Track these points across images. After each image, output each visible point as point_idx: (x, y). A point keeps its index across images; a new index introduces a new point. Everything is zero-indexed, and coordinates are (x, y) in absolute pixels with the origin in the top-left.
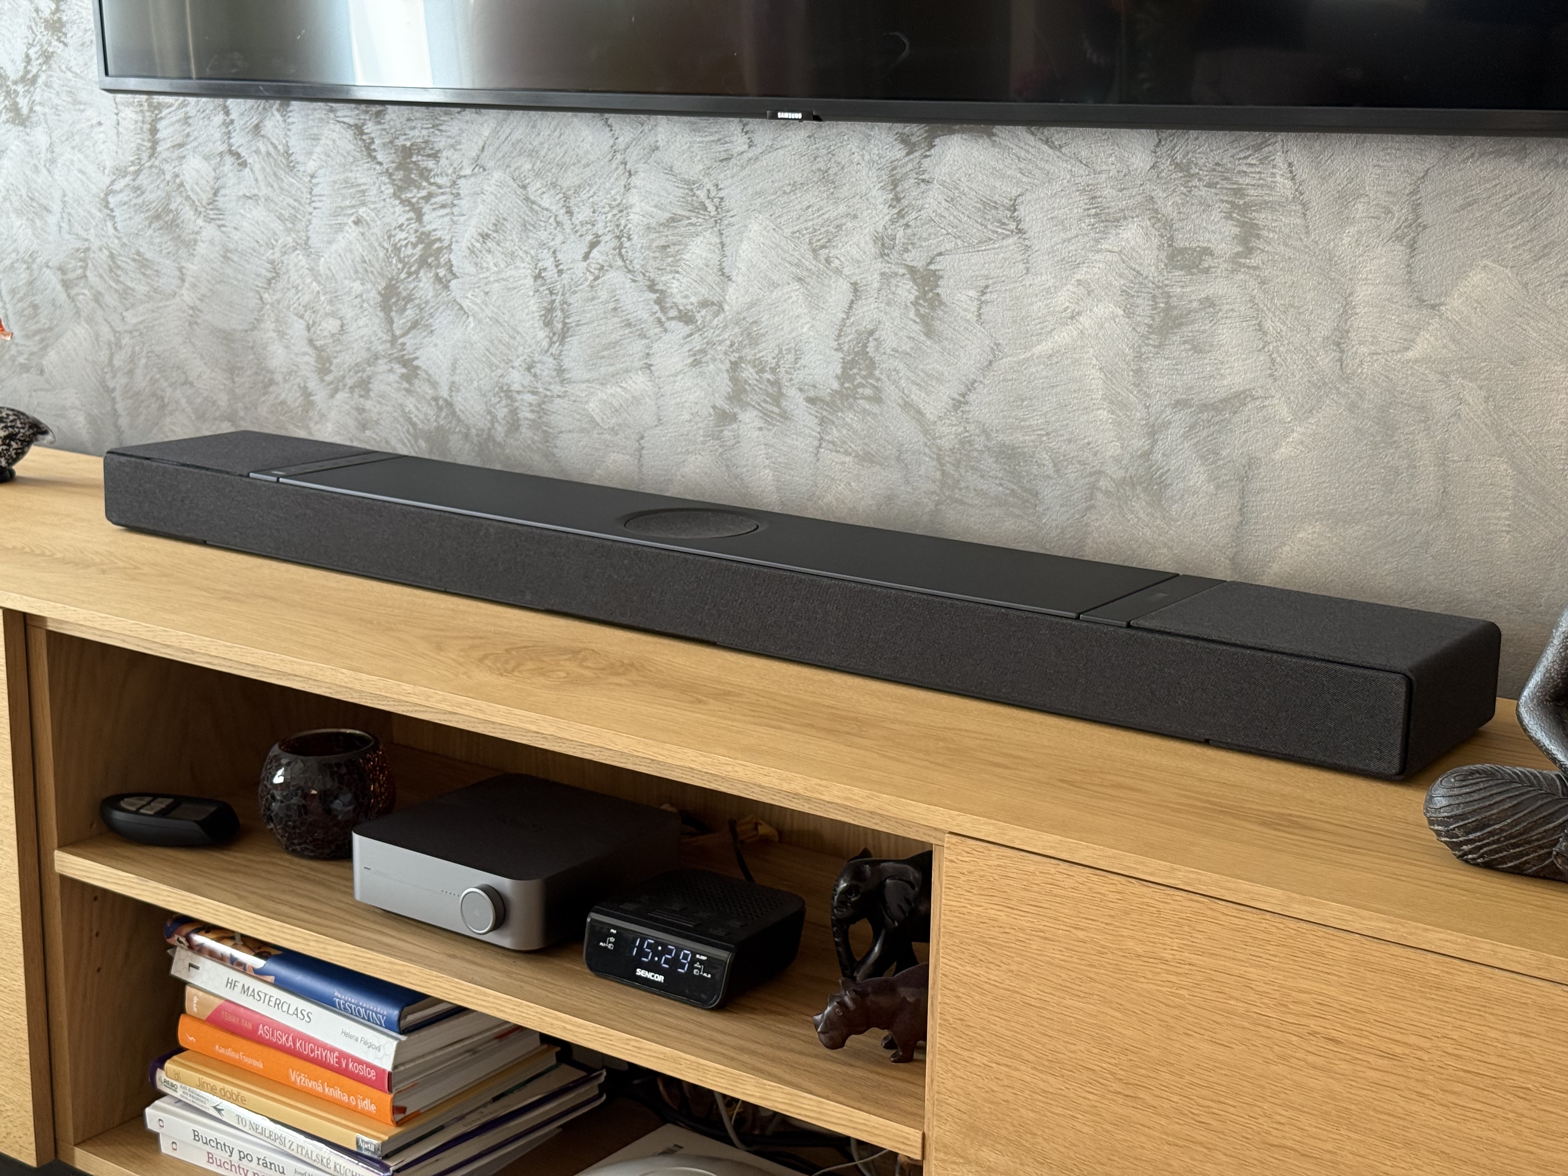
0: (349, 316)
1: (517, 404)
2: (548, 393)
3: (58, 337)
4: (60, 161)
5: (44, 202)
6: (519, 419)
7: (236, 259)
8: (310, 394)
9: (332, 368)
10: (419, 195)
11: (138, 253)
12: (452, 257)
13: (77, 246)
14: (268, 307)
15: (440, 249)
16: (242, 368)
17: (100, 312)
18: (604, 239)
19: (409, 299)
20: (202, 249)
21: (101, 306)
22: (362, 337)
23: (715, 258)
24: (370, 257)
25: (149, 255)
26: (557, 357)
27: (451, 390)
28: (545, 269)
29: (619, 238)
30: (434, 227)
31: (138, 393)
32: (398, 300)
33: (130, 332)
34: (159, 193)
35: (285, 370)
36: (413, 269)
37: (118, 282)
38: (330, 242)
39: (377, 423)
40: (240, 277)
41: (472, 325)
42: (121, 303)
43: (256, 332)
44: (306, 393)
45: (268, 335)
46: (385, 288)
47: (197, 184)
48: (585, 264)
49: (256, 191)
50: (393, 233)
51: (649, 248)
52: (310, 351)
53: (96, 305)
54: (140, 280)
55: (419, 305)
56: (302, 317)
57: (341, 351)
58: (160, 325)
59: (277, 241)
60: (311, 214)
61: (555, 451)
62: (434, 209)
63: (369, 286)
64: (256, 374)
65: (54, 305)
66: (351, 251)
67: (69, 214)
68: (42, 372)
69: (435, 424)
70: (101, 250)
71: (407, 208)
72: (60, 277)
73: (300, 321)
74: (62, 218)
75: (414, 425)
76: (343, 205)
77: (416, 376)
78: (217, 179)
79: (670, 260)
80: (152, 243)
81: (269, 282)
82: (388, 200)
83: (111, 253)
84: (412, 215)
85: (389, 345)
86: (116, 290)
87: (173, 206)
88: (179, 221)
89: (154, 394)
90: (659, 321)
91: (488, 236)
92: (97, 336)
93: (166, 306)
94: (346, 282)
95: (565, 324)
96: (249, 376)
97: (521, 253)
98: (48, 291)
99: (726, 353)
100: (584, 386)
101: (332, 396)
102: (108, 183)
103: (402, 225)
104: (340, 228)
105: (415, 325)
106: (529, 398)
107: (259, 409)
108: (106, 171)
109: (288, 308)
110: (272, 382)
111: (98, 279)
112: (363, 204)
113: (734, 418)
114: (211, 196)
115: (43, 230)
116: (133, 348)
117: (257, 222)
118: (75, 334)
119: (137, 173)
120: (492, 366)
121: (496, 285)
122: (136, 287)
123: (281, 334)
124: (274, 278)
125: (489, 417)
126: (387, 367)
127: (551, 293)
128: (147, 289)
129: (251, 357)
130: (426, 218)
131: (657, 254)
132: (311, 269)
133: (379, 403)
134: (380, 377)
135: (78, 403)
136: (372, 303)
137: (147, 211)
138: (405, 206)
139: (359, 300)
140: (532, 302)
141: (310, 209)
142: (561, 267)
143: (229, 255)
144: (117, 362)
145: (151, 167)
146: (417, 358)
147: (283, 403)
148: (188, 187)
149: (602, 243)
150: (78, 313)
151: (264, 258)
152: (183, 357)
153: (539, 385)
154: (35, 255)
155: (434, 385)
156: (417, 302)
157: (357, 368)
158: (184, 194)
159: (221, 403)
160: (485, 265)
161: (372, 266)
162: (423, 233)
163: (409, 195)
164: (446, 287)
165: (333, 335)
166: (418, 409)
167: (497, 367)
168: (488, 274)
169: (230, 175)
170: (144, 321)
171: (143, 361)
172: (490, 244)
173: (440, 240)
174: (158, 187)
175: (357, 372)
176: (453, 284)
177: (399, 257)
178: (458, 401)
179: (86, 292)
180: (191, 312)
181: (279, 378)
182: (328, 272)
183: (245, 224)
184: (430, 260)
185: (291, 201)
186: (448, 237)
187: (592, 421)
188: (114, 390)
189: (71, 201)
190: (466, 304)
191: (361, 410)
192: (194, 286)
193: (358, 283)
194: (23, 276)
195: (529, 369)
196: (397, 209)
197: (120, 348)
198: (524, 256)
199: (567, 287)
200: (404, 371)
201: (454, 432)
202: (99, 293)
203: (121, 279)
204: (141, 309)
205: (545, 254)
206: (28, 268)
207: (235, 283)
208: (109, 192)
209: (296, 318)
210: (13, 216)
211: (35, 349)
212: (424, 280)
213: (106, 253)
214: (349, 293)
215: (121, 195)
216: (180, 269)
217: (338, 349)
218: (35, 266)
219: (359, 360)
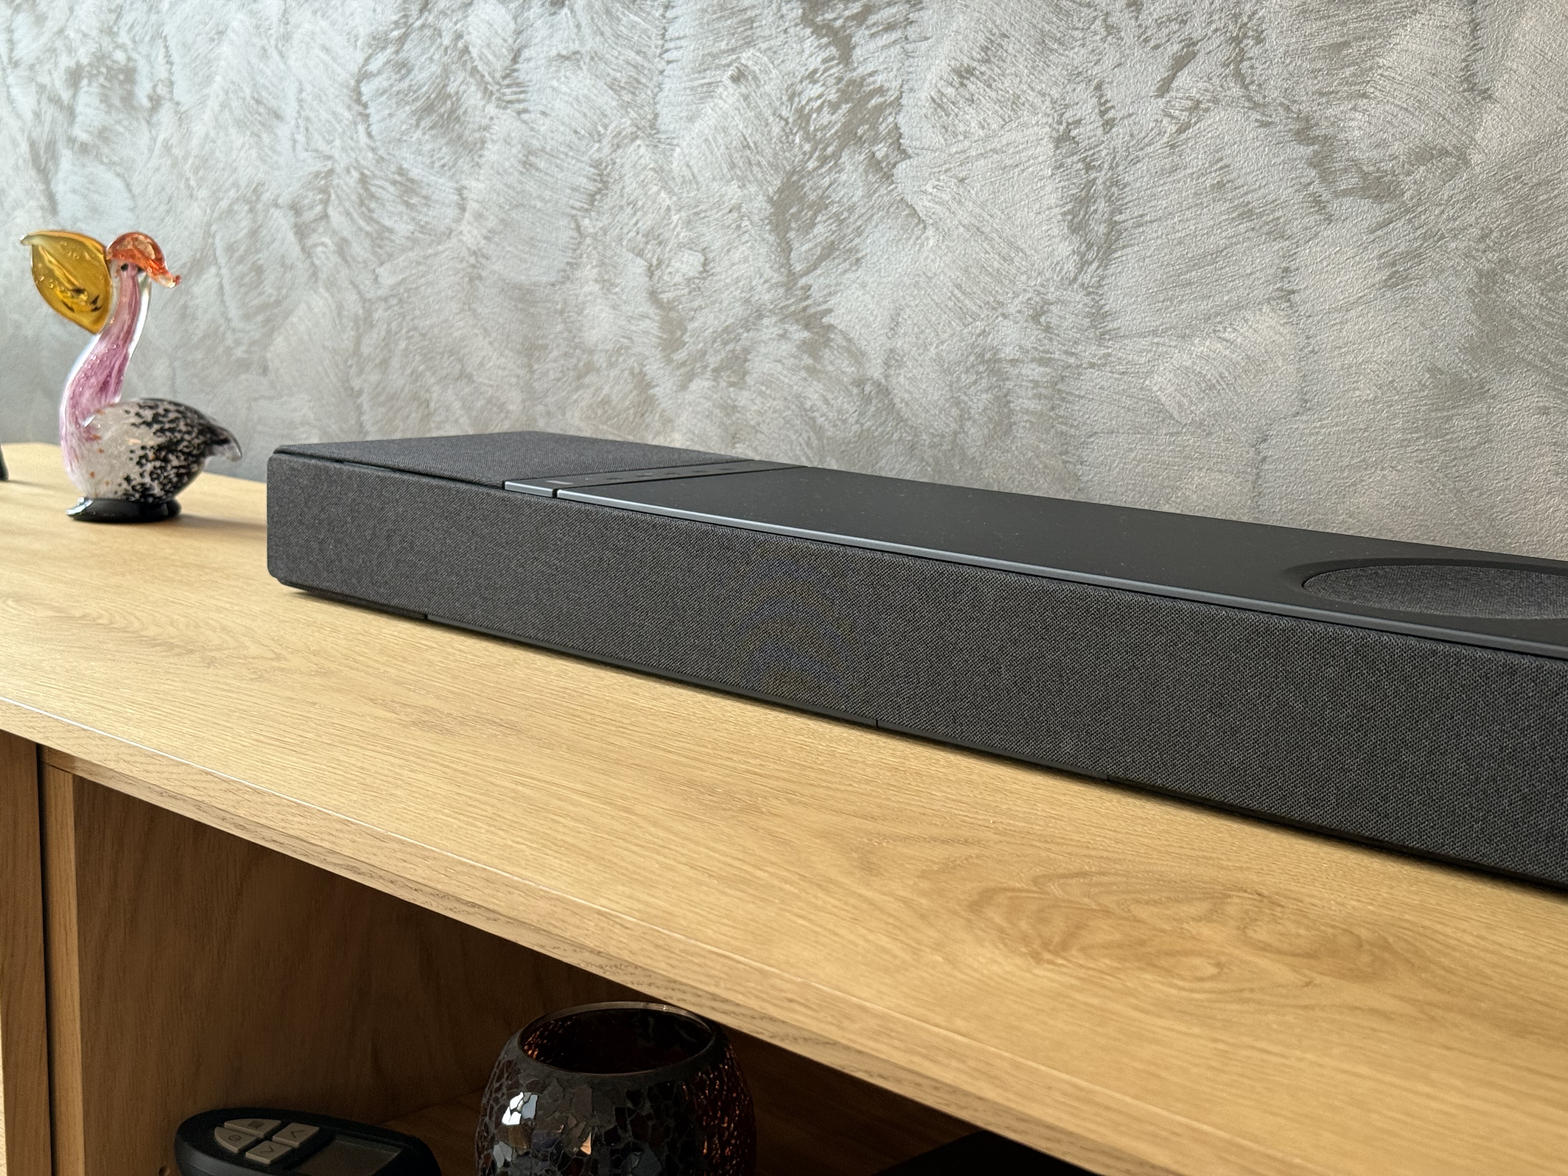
0: (717, 244)
1: (1009, 385)
2: (1072, 360)
3: (288, 314)
4: (297, 37)
5: (273, 103)
6: (1011, 412)
7: (542, 165)
8: (649, 386)
9: (686, 338)
10: (847, 13)
11: (401, 171)
12: (901, 120)
13: (316, 169)
14: (588, 241)
15: (880, 109)
16: (545, 347)
17: (344, 272)
18: (1202, 48)
19: (821, 205)
20: (492, 153)
21: (346, 261)
22: (737, 280)
23: (1454, 55)
24: (758, 137)
25: (416, 173)
26: (1094, 291)
27: (887, 364)
28: (1078, 123)
29: (1237, 40)
30: (870, 68)
31: (392, 397)
32: (800, 211)
33: (386, 299)
34: (434, 68)
35: (610, 347)
36: (830, 150)
37: (370, 220)
38: (691, 119)
39: (756, 430)
40: (547, 194)
41: (931, 242)
42: (375, 253)
43: (568, 285)
44: (643, 384)
45: (586, 289)
46: (780, 191)
47: (488, 45)
48: (1161, 102)
49: (576, 46)
50: (799, 88)
51: (1303, 52)
52: (652, 311)
53: (339, 260)
54: (401, 214)
55: (837, 215)
56: (640, 254)
57: (701, 308)
58: (428, 284)
59: (606, 127)
60: (662, 72)
61: (1080, 469)
62: (873, 36)
63: (753, 189)
64: (566, 355)
65: (283, 265)
66: (725, 130)
67: (308, 119)
68: (265, 371)
69: (856, 428)
70: (348, 171)
71: (825, 40)
72: (293, 220)
73: (639, 260)
74: (298, 127)
75: (819, 431)
76: (715, 50)
77: (827, 342)
78: (518, 33)
79: (1348, 72)
80: (419, 153)
81: (592, 198)
82: (792, 31)
83: (362, 174)
84: (833, 51)
85: (781, 291)
86: (368, 234)
87: (451, 89)
88: (461, 111)
89: (415, 397)
90: (1318, 202)
91: (970, 71)
92: (340, 307)
93: (436, 254)
94: (715, 185)
95: (1112, 225)
96: (555, 361)
97: (1031, 96)
98: (275, 245)
99: (1467, 255)
100: (1144, 343)
101: (683, 387)
102: (361, 61)
103: (815, 71)
104: (709, 91)
105: (829, 251)
106: (1034, 371)
107: (568, 415)
108: (359, 43)
109: (620, 239)
110: (590, 368)
111: (343, 219)
112: (749, 43)
113: (1481, 391)
114: (508, 62)
115: (272, 148)
116: (389, 324)
117: (577, 99)
118: (310, 309)
119: (402, 40)
120: (963, 315)
121: (982, 162)
122: (396, 226)
123: (607, 285)
124: (599, 191)
125: (955, 412)
126: (777, 331)
127: (1088, 168)
128: (411, 228)
129: (560, 327)
130: (858, 53)
131: (1319, 65)
132: (659, 170)
133: (761, 393)
134: (763, 350)
135: (311, 416)
136: (756, 218)
137: (416, 99)
138: (820, 36)
139: (735, 215)
140: (1048, 189)
141: (661, 65)
142: (1110, 114)
143: (531, 158)
144: (366, 350)
145: (423, 26)
146: (829, 311)
147: (606, 402)
148: (475, 52)
149: (1200, 58)
150: (315, 274)
151: (585, 158)
152: (457, 334)
153: (1055, 346)
154: (261, 189)
155: (858, 356)
156: (834, 209)
157: (727, 334)
158: (469, 66)
159: (511, 407)
160: (961, 128)
161: (760, 153)
162: (852, 82)
163: (829, 16)
164: (888, 177)
165: (689, 280)
166: (826, 401)
167: (975, 317)
168: (967, 143)
169: (539, 23)
170: (404, 280)
171: (403, 345)
172: (973, 86)
173: (881, 91)
174: (431, 59)
175: (725, 344)
176: (902, 169)
177: (807, 132)
178: (900, 383)
179: (326, 240)
180: (472, 260)
181: (600, 360)
182: (686, 172)
183: (557, 104)
184: (860, 132)
185: (631, 55)
186: (895, 84)
187: (1159, 410)
188: (360, 392)
189: (310, 99)
190: (922, 204)
191: (729, 409)
192: (479, 216)
193: (734, 185)
194: (244, 224)
195: (1035, 318)
196: (808, 43)
197: (372, 326)
198: (1038, 101)
199: (1121, 152)
200: (806, 334)
201: (889, 442)
202: (345, 240)
203: (375, 215)
204: (401, 260)
205: (1082, 93)
206: (251, 210)
207: (539, 205)
208: (363, 76)
209: (631, 256)
210: (232, 131)
211: (257, 336)
212: (849, 167)
213: (355, 174)
214: (718, 205)
215: (379, 79)
216: (460, 191)
217: (696, 304)
218: (260, 206)
219: (730, 321)
